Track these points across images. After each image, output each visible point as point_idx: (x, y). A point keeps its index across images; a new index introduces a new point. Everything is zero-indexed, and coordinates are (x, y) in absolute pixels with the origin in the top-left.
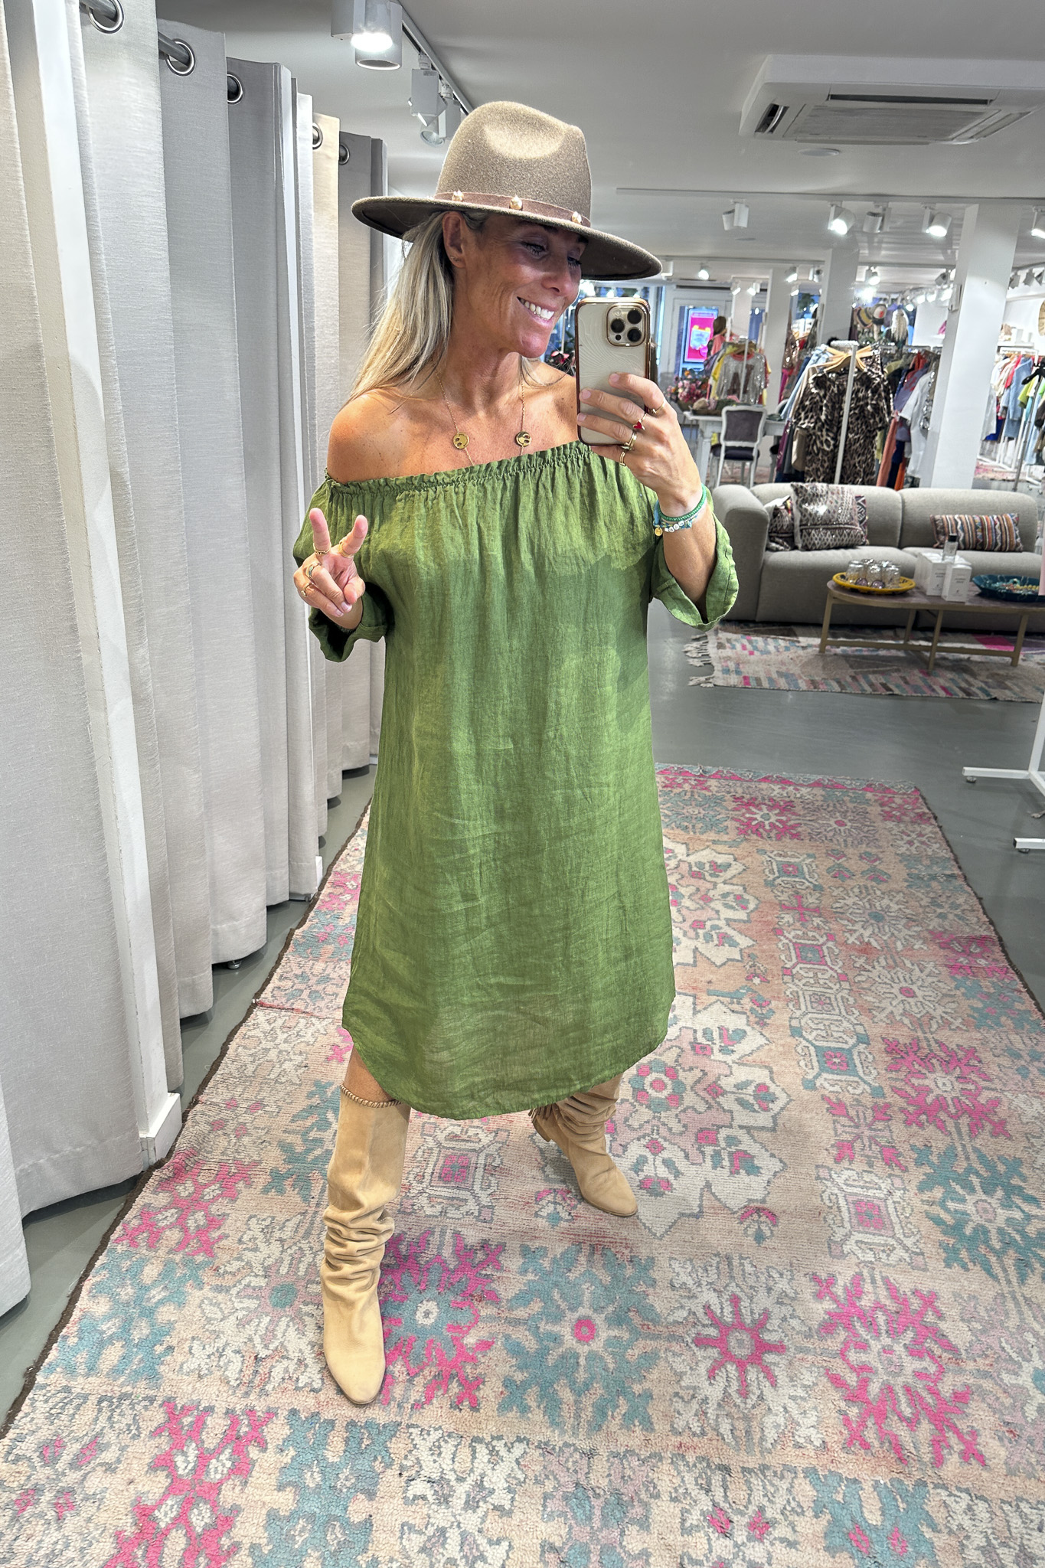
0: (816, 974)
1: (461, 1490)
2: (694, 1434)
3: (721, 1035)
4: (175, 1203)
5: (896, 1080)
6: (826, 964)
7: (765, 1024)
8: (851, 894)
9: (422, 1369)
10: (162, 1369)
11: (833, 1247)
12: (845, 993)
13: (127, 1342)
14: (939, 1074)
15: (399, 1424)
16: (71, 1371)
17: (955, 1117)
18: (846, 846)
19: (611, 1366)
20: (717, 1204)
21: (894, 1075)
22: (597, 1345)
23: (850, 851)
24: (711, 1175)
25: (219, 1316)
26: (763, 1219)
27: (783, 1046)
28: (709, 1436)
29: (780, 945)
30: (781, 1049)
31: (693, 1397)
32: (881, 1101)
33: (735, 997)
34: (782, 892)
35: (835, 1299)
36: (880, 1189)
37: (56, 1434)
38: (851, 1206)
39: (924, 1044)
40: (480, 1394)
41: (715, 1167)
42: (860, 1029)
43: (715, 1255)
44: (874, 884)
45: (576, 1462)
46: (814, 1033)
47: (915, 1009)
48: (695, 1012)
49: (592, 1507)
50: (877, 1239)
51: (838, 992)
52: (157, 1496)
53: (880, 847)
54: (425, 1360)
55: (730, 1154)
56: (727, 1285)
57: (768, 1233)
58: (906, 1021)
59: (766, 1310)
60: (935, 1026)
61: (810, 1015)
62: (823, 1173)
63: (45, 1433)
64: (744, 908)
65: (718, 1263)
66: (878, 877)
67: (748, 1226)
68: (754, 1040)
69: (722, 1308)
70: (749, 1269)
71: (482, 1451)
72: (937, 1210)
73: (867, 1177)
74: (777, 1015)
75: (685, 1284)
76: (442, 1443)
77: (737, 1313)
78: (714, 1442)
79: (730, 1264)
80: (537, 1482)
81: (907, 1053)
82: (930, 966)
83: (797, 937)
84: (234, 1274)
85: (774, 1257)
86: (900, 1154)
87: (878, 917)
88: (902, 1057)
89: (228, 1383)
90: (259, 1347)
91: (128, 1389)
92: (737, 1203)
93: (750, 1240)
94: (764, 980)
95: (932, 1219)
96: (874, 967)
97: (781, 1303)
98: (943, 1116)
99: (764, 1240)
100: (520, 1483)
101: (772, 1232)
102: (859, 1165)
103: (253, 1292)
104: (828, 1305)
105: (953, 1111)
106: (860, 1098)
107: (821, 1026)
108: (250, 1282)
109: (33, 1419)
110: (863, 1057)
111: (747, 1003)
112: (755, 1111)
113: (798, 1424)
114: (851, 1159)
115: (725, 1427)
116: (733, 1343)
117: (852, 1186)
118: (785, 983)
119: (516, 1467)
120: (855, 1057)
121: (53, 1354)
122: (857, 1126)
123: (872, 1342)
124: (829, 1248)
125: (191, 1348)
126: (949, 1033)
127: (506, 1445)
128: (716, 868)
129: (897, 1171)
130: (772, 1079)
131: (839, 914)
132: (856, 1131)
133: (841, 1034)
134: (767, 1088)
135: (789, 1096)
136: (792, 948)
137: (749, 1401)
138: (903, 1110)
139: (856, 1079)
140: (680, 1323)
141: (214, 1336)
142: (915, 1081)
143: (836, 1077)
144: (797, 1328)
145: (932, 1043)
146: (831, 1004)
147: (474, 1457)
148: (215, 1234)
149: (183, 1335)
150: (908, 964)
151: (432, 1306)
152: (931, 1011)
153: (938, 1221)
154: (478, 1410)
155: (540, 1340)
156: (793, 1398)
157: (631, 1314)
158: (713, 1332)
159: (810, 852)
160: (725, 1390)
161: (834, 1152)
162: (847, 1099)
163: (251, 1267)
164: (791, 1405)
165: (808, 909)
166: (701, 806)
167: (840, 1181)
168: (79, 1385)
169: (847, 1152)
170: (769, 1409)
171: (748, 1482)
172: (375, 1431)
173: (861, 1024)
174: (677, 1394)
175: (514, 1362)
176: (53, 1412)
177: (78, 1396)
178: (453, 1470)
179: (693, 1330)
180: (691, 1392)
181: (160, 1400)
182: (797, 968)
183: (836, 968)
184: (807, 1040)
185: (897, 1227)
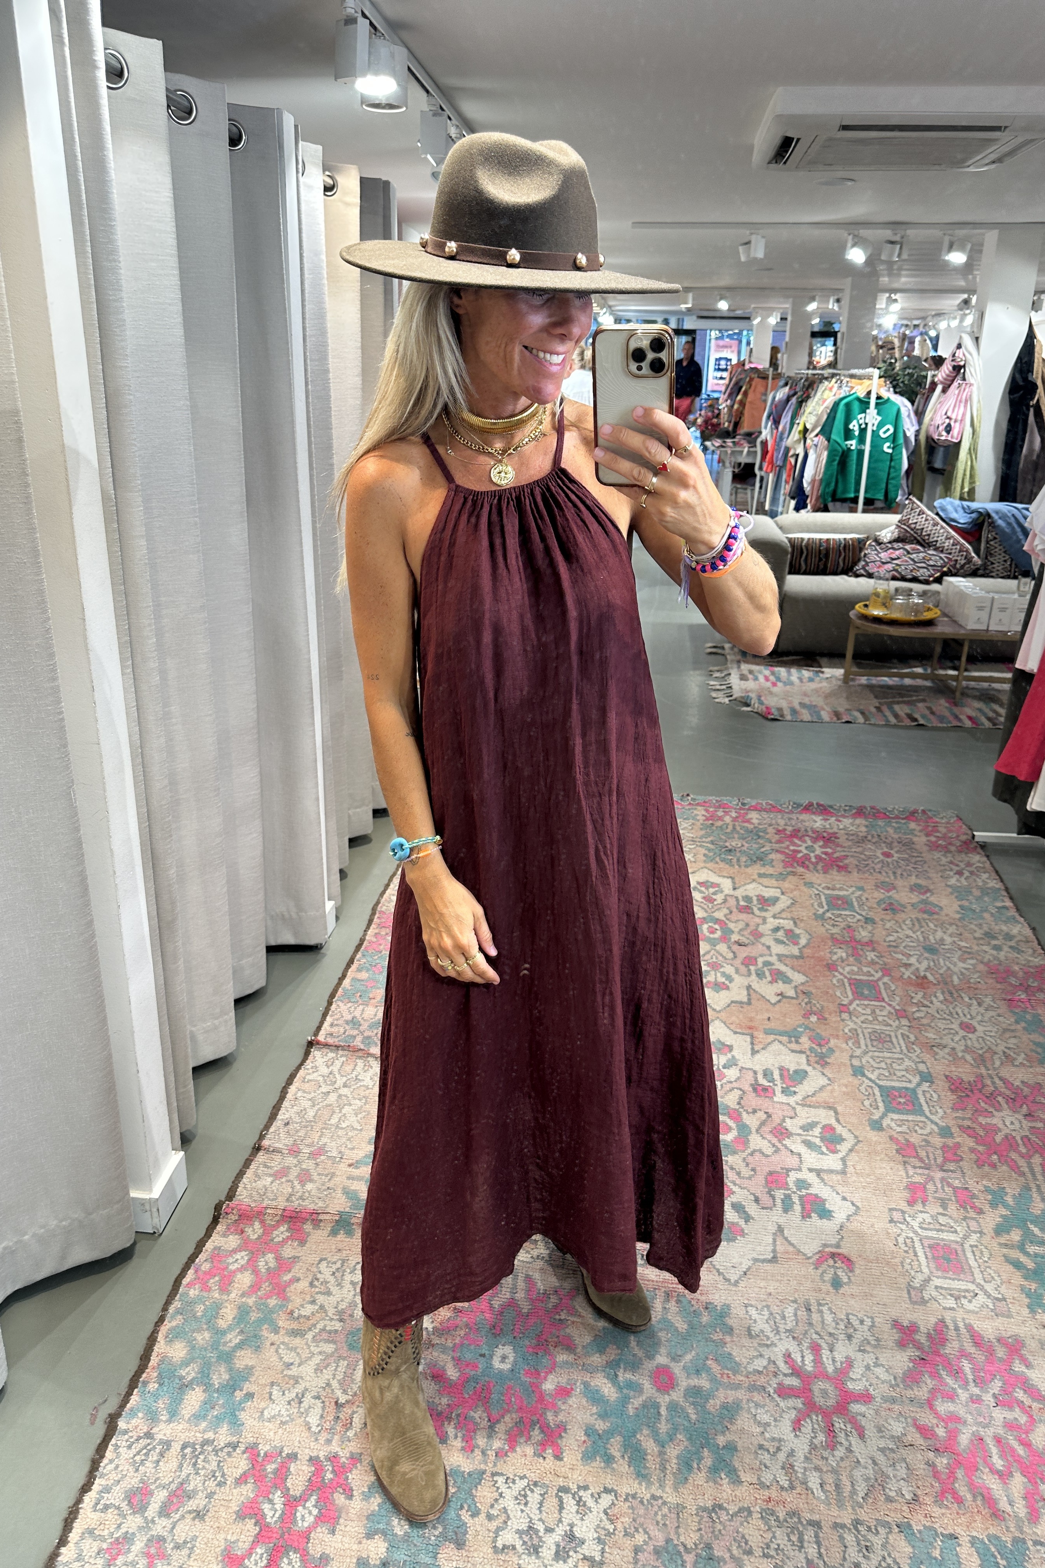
0: (873, 1012)
1: (551, 1541)
2: (782, 1488)
3: (781, 1075)
4: (245, 1245)
5: (963, 1119)
6: (883, 1000)
7: (827, 1063)
8: (904, 927)
9: (503, 1416)
10: (242, 1416)
11: (913, 1293)
12: (905, 1030)
13: (208, 1387)
14: (1006, 1112)
15: (484, 1472)
16: (153, 1417)
17: (1027, 1157)
18: (896, 878)
19: (694, 1417)
20: (791, 1249)
21: (959, 1114)
22: (676, 1395)
23: (899, 883)
24: (782, 1221)
25: (297, 1361)
26: (839, 1264)
27: (846, 1086)
28: (798, 1490)
29: (835, 981)
30: (844, 1089)
31: (779, 1449)
32: (950, 1142)
33: (793, 1036)
34: (833, 925)
35: (918, 1346)
36: (956, 1232)
37: (142, 1481)
38: (928, 1250)
39: (989, 1082)
40: (562, 1443)
41: (786, 1210)
42: (922, 1067)
43: (793, 1302)
44: (926, 916)
45: (665, 1515)
46: (877, 1072)
47: (977, 1045)
48: (754, 1052)
49: (683, 1562)
50: (956, 1285)
51: (897, 1029)
52: (247, 1546)
53: (929, 878)
54: (505, 1406)
55: (801, 1197)
56: (806, 1332)
57: (845, 1280)
58: (968, 1057)
59: (847, 1357)
60: (998, 1063)
61: (870, 1054)
62: (897, 1216)
63: (133, 1481)
64: (796, 943)
65: (796, 1309)
66: (929, 910)
67: (824, 1272)
68: (815, 1080)
69: (803, 1357)
70: (829, 1318)
71: (570, 1503)
72: (1015, 1254)
73: (941, 1219)
74: (837, 1054)
75: (762, 1331)
76: (528, 1493)
77: (818, 1361)
78: (803, 1497)
79: (809, 1310)
80: (626, 1534)
81: (972, 1091)
82: (988, 1001)
83: (851, 972)
84: (308, 1318)
85: (852, 1302)
86: (974, 1196)
87: (931, 950)
88: (968, 1096)
89: (310, 1428)
90: (339, 1393)
91: (210, 1435)
92: (811, 1248)
93: (828, 1287)
94: (822, 1019)
95: (1011, 1263)
96: (932, 1002)
97: (864, 1351)
98: (1014, 1155)
99: (841, 1286)
100: (609, 1534)
101: (849, 1278)
102: (934, 1208)
103: (331, 1336)
104: (912, 1352)
105: (1024, 1151)
106: (929, 1138)
107: (883, 1065)
108: (325, 1326)
109: (117, 1467)
110: (928, 1095)
111: (805, 1041)
112: (823, 1153)
113: (888, 1477)
114: (924, 1202)
115: (814, 1481)
116: (817, 1392)
117: (926, 1229)
118: (843, 1020)
119: (604, 1518)
120: (921, 1096)
121: (134, 1399)
122: (928, 1167)
123: (960, 1391)
124: (909, 1293)
125: (271, 1394)
126: (1013, 1069)
127: (592, 1495)
128: (765, 902)
129: (972, 1214)
130: (838, 1121)
131: (894, 947)
132: (926, 1172)
133: (904, 1073)
134: (833, 1129)
135: (856, 1137)
136: (847, 985)
137: (836, 1453)
138: (973, 1150)
139: (923, 1119)
140: (760, 1372)
141: (292, 1382)
142: (982, 1120)
143: (905, 1117)
144: (881, 1376)
145: (997, 1080)
146: (891, 1042)
147: (561, 1508)
148: (287, 1277)
149: (262, 1381)
150: (967, 999)
151: (508, 1350)
152: (994, 1048)
153: (1017, 1265)
154: (561, 1459)
155: (620, 1389)
156: (882, 1450)
157: (709, 1362)
158: (794, 1382)
159: (859, 885)
160: (812, 1443)
161: (907, 1195)
162: (915, 1139)
163: (326, 1312)
164: (881, 1459)
165: (859, 942)
166: (744, 839)
167: (915, 1224)
168: (163, 1431)
169: (919, 1194)
170: (858, 1462)
171: (841, 1538)
172: (459, 1480)
173: (923, 1062)
174: (761, 1447)
175: (594, 1410)
176: (138, 1458)
177: (161, 1442)
178: (540, 1520)
179: (774, 1383)
180: (776, 1444)
181: (242, 1447)
182: (854, 1005)
183: (894, 1004)
184: (870, 1080)
185: (976, 1271)
